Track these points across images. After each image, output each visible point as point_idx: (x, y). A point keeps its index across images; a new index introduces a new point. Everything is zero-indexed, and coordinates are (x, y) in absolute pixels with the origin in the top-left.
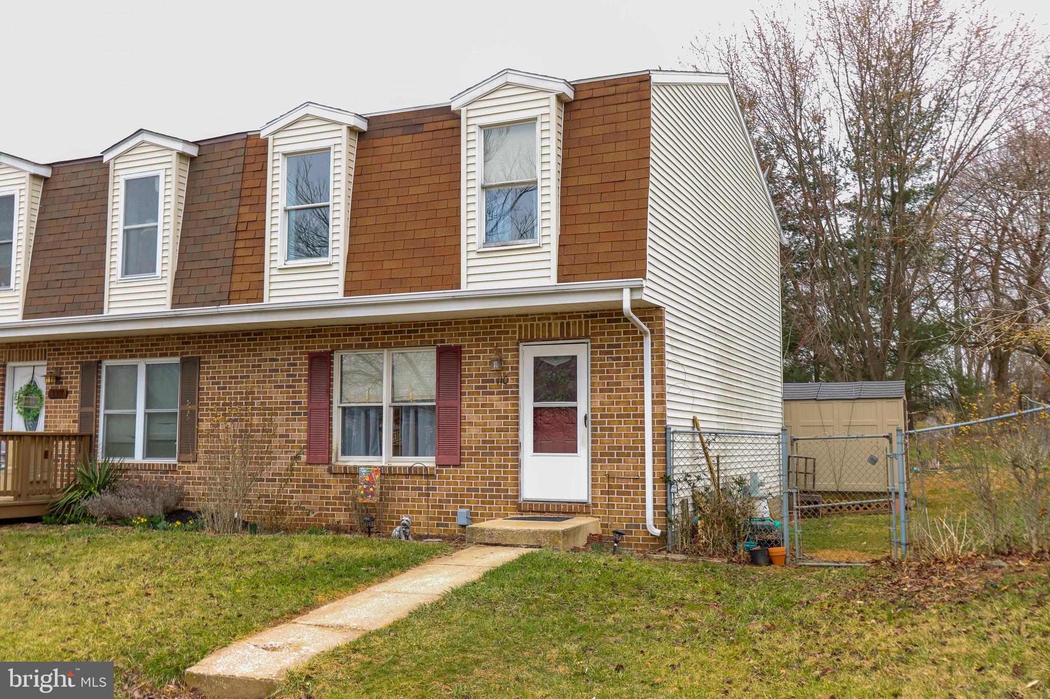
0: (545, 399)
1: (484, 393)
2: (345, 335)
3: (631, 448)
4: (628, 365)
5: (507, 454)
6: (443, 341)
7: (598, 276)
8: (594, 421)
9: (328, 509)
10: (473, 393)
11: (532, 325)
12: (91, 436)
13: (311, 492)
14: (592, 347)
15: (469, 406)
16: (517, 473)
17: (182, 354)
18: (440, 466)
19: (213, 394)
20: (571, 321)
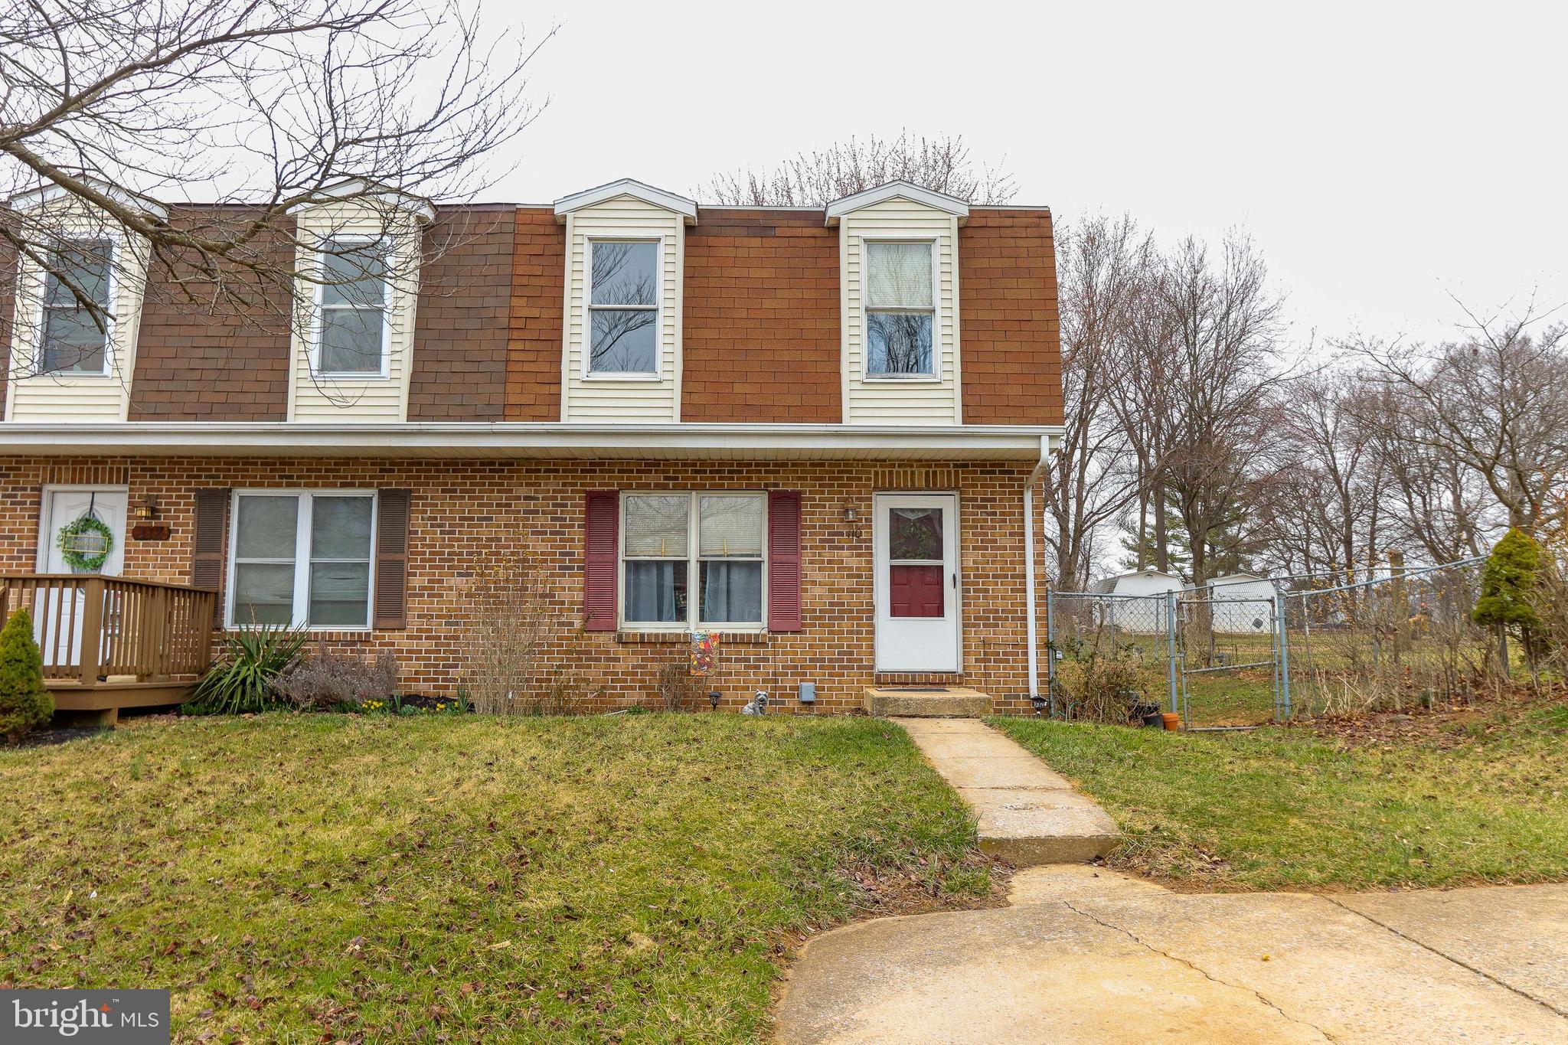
0: (904, 557)
1: (830, 548)
2: (638, 471)
3: (1009, 612)
4: (1005, 521)
5: (861, 619)
6: (776, 485)
7: (1009, 420)
8: (965, 580)
9: (615, 688)
10: (817, 547)
11: (891, 472)
12: (216, 594)
13: (590, 667)
14: (962, 500)
15: (811, 562)
16: (872, 639)
17: (380, 484)
18: (773, 632)
19: (433, 539)
20: (938, 470)
